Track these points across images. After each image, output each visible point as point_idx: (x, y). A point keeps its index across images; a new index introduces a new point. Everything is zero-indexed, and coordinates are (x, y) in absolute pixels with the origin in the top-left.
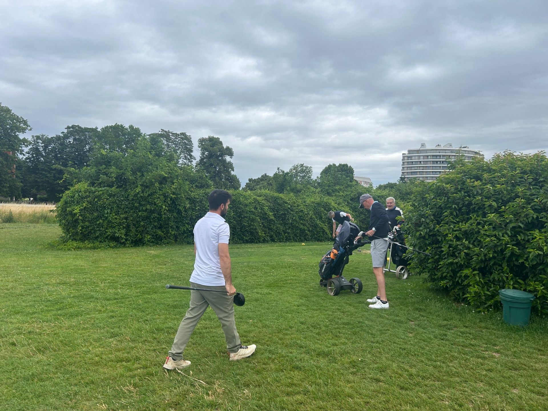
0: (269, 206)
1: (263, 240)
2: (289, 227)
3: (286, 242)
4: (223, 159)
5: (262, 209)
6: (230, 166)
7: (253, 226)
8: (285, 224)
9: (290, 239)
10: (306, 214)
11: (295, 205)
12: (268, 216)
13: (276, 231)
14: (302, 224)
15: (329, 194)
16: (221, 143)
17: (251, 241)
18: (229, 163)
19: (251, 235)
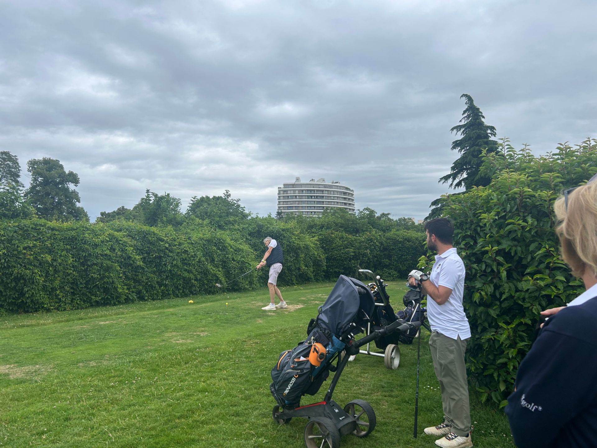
0: (135, 245)
1: (125, 299)
2: (167, 277)
3: (162, 299)
4: (64, 187)
5: (122, 250)
6: (75, 196)
7: (108, 278)
8: (161, 272)
9: (169, 294)
10: (192, 256)
11: (176, 243)
12: (133, 261)
13: (147, 283)
14: (186, 270)
15: (220, 227)
16: (61, 167)
17: (105, 303)
18: (72, 192)
19: (104, 292)
